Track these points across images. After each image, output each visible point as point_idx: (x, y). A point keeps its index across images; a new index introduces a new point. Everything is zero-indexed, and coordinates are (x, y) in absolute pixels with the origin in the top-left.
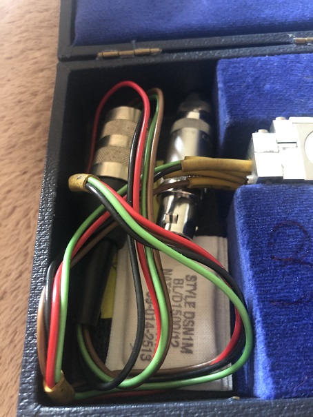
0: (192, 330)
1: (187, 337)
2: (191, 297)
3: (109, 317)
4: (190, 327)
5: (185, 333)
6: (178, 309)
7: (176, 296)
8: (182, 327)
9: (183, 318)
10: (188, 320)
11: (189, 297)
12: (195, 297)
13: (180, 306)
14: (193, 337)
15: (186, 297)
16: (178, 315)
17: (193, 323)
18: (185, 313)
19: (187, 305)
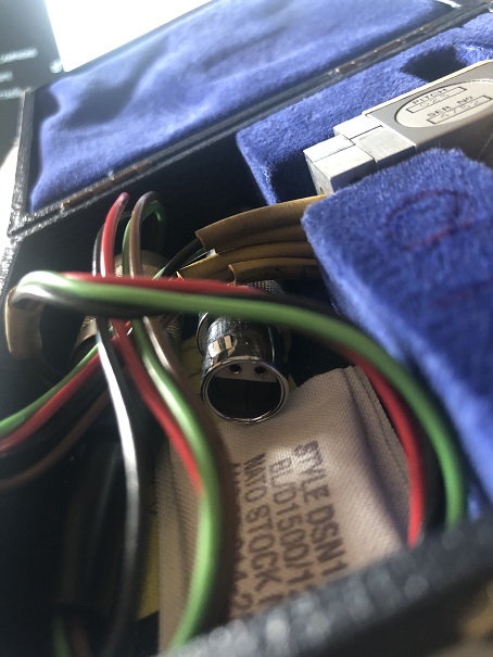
0: (338, 543)
1: (332, 564)
2: (316, 479)
3: (153, 611)
4: (330, 539)
5: (323, 559)
6: (293, 513)
7: (280, 493)
8: (313, 546)
9: (308, 528)
10: (321, 526)
11: (310, 481)
12: (323, 476)
13: (295, 507)
14: (345, 559)
15: (303, 484)
16: (297, 527)
17: (335, 527)
18: (310, 514)
19: (311, 498)
